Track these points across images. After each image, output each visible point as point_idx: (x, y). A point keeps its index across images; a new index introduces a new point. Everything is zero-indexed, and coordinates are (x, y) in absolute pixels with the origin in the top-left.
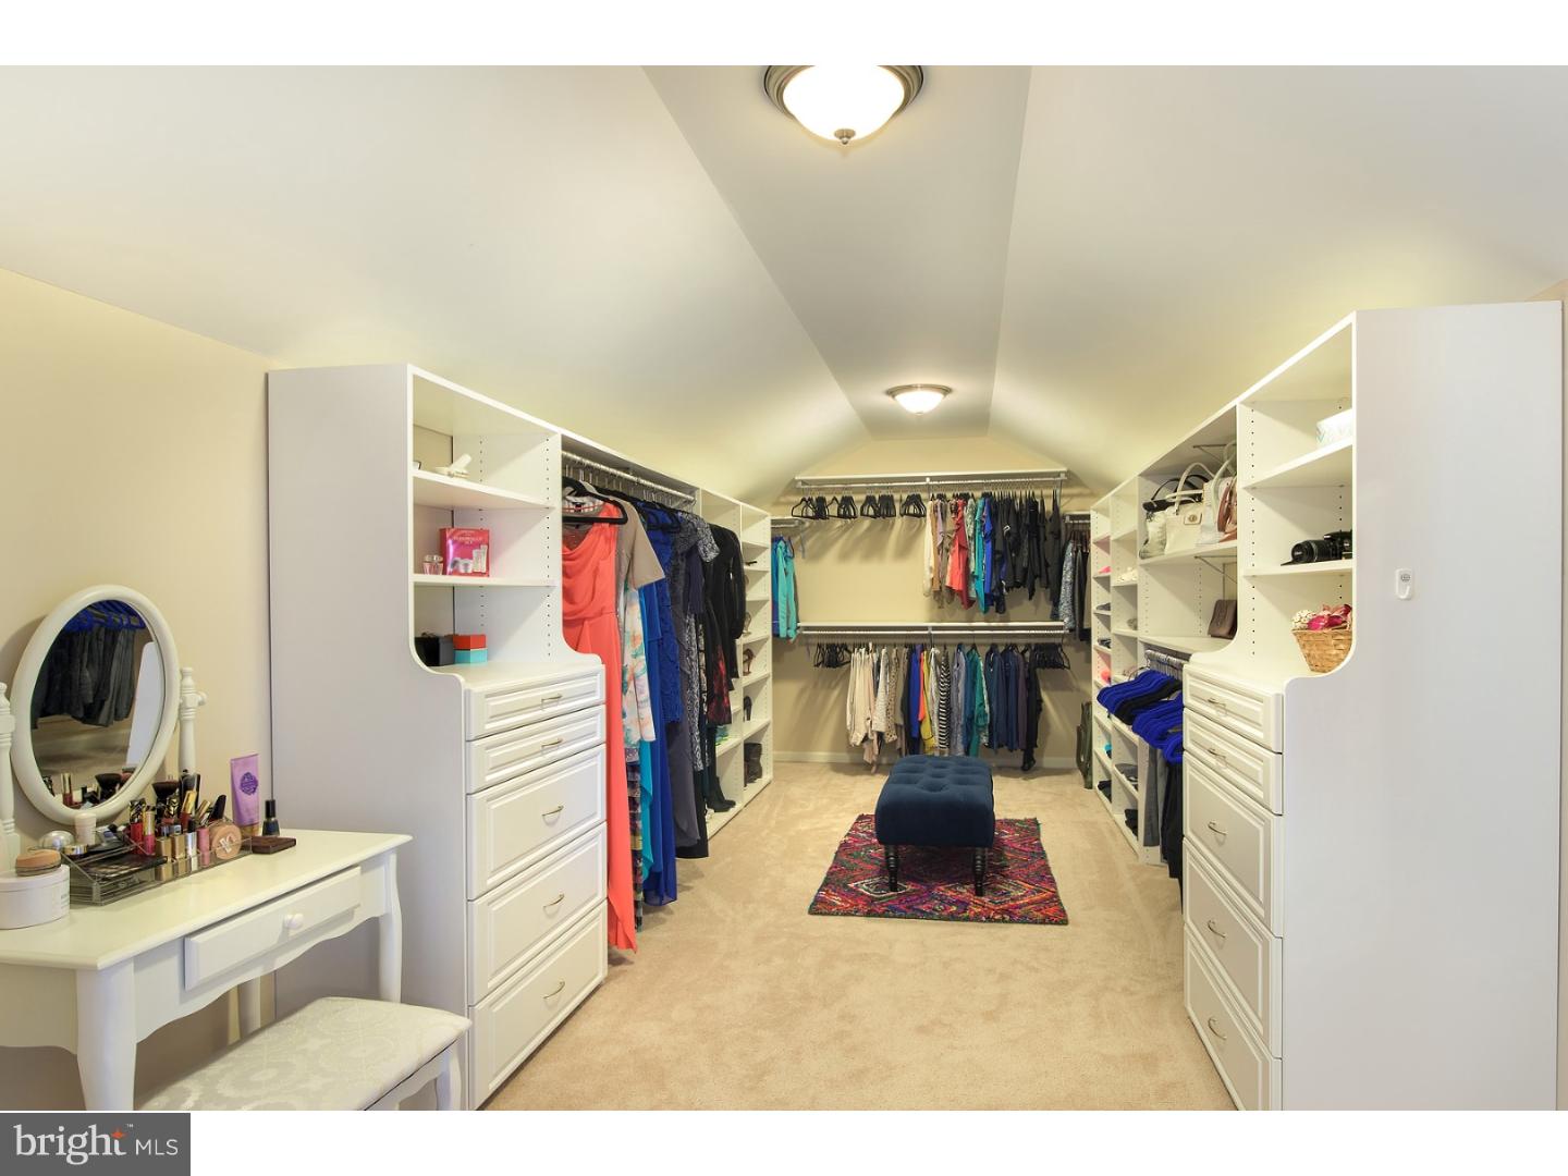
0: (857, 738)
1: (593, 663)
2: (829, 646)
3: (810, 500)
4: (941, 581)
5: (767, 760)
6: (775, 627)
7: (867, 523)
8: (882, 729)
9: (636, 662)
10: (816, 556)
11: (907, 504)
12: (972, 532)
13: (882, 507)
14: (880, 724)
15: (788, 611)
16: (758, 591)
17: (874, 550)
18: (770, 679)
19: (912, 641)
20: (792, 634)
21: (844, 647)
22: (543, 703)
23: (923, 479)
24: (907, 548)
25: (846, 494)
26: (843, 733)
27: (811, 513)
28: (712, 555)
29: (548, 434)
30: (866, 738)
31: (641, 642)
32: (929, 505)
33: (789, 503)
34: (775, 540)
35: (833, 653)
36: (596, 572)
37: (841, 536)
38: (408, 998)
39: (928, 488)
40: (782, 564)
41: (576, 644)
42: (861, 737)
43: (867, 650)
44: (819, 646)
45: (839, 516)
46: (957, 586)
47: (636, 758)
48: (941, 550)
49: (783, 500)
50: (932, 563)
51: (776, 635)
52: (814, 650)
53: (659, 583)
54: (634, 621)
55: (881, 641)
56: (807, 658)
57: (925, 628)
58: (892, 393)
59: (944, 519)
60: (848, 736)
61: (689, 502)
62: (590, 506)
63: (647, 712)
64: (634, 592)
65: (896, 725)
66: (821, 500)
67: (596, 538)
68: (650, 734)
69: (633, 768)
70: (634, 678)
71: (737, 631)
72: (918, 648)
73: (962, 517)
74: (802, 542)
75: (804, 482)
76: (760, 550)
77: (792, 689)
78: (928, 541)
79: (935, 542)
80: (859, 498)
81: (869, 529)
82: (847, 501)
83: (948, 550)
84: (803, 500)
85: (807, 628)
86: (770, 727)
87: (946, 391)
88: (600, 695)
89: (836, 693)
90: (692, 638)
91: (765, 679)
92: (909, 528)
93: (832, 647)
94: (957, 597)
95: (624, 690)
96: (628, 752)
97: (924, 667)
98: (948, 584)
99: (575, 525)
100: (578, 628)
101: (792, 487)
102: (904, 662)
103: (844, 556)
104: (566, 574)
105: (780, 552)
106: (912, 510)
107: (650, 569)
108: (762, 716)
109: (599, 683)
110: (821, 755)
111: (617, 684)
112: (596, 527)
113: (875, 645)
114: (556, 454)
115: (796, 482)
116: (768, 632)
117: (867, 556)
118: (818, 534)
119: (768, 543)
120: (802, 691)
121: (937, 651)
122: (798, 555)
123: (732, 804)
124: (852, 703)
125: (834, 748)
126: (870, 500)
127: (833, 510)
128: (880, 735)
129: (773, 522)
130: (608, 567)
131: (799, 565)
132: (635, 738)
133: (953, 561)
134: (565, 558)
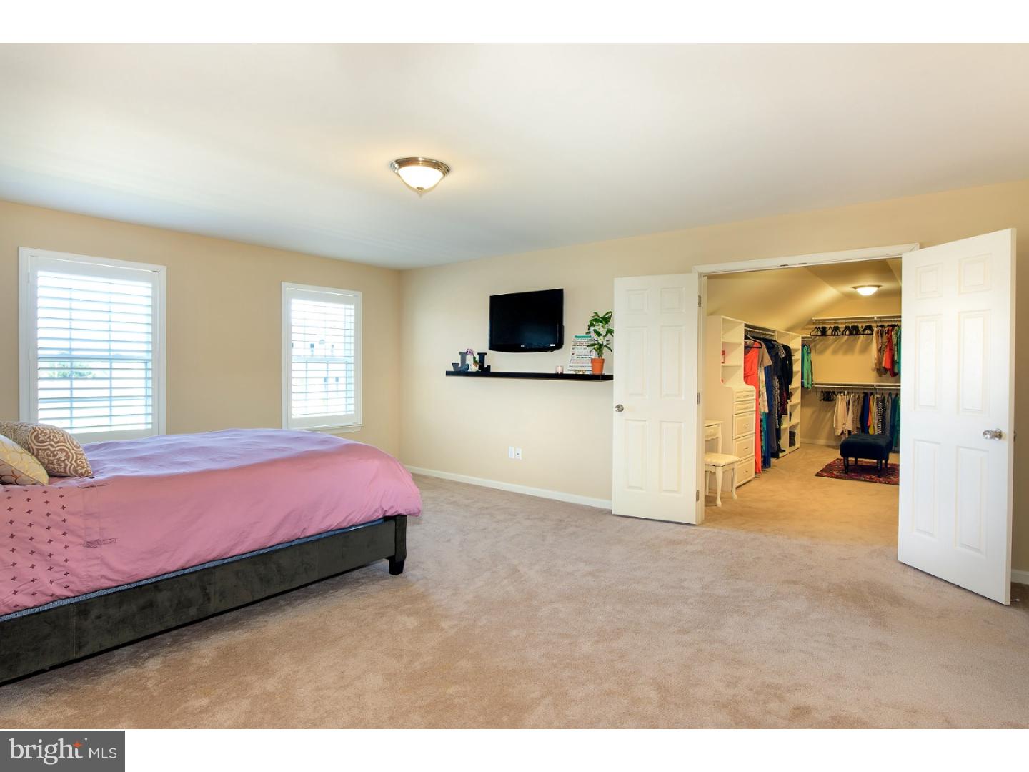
0: (839, 432)
1: (752, 388)
2: (827, 392)
3: (819, 328)
4: (880, 364)
5: (798, 439)
6: (802, 383)
7: (846, 337)
8: (851, 429)
9: (763, 390)
10: (821, 352)
11: (864, 330)
12: (895, 343)
13: (853, 331)
14: (849, 426)
15: (808, 375)
16: (797, 367)
17: (849, 349)
18: (800, 405)
19: (866, 391)
20: (809, 386)
21: (834, 393)
22: (744, 397)
23: (873, 317)
24: (865, 349)
25: (836, 325)
26: (833, 430)
27: (819, 333)
28: (783, 356)
29: (741, 323)
30: (842, 433)
31: (764, 383)
32: (875, 329)
33: (809, 329)
34: (803, 346)
35: (829, 395)
36: (752, 362)
37: (833, 343)
38: (722, 453)
39: (876, 321)
40: (806, 357)
41: (746, 382)
42: (840, 432)
43: (845, 395)
44: (822, 392)
45: (832, 335)
46: (888, 366)
47: (762, 417)
48: (880, 350)
49: (806, 327)
50: (876, 356)
51: (802, 386)
52: (819, 394)
53: (771, 366)
54: (763, 377)
55: (850, 391)
56: (816, 397)
57: (873, 386)
58: (855, 288)
59: (882, 336)
60: (835, 432)
61: (772, 335)
62: (749, 342)
63: (766, 404)
64: (763, 368)
65: (857, 428)
66: (824, 328)
67: (753, 352)
68: (767, 411)
69: (761, 421)
70: (763, 393)
71: (790, 382)
72: (869, 394)
73: (891, 336)
74: (815, 346)
75: (816, 320)
76: (797, 350)
77: (809, 411)
78: (874, 346)
79: (877, 346)
80: (842, 327)
81: (847, 340)
82: (836, 328)
83: (884, 350)
84: (816, 328)
85: (816, 384)
86: (799, 426)
87: (878, 286)
88: (754, 397)
89: (829, 414)
90: (776, 385)
91: (798, 404)
92: (866, 340)
93: (828, 393)
94: (888, 373)
95: (760, 397)
96: (761, 415)
97: (871, 403)
98: (883, 365)
99: (747, 348)
100: (748, 378)
101: (811, 322)
102: (861, 399)
103: (835, 352)
104: (744, 363)
105: (805, 351)
106: (867, 332)
107: (768, 361)
108: (796, 419)
109: (755, 393)
110: (822, 442)
111: (759, 395)
112: (752, 349)
113: (848, 393)
114: (743, 328)
115: (812, 320)
116: (800, 385)
117: (846, 352)
118: (822, 342)
119: (800, 347)
120: (814, 413)
121: (878, 396)
122: (813, 351)
123: (784, 451)
124: (836, 417)
125: (828, 438)
126: (847, 328)
127: (829, 332)
128: (849, 432)
129: (802, 338)
130: (756, 361)
131: (813, 356)
132: (762, 411)
133: (886, 355)
134: (745, 358)
